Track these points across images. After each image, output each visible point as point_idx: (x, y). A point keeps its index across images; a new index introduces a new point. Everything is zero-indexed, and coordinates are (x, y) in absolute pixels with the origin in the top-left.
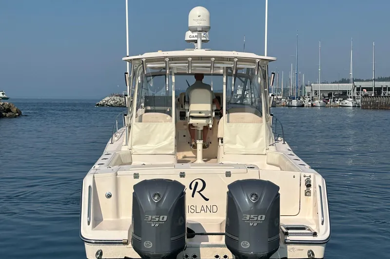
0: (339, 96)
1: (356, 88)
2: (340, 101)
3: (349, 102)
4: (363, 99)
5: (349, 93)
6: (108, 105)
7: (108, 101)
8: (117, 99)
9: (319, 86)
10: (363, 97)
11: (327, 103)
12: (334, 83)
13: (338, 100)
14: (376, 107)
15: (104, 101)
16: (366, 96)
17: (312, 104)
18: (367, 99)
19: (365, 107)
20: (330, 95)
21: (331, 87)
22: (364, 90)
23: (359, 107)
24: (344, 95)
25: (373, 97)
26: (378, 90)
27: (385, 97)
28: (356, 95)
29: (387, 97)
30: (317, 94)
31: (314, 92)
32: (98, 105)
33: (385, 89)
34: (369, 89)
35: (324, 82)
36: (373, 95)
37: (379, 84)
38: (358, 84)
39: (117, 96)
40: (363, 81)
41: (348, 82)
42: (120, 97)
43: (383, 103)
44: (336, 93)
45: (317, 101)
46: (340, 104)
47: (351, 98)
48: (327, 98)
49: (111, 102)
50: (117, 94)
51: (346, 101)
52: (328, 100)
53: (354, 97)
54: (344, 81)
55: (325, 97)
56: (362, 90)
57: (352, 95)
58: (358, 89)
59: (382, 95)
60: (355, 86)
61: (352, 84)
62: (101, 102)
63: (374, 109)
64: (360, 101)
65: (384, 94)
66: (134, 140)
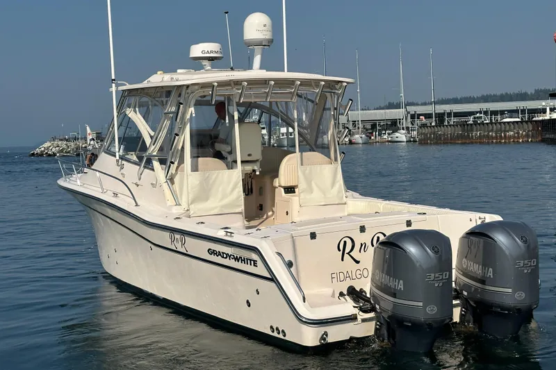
0: (386, 127)
1: (409, 115)
2: (389, 134)
3: (401, 136)
4: (420, 130)
5: (400, 122)
6: (50, 155)
7: (48, 148)
8: (63, 144)
9: (359, 115)
10: (421, 127)
11: (370, 138)
12: (377, 109)
13: (385, 134)
14: (440, 141)
15: (43, 149)
16: (424, 126)
17: (350, 141)
18: (425, 130)
19: (423, 142)
20: (374, 126)
21: (376, 114)
22: (421, 117)
23: (415, 141)
24: (393, 125)
25: (433, 126)
26: (440, 117)
27: (450, 126)
28: (410, 126)
29: (453, 125)
30: (355, 126)
31: (351, 123)
32: (33, 154)
33: (449, 115)
34: (428, 116)
35: (364, 108)
36: (433, 124)
37: (441, 108)
38: (412, 109)
39: (61, 140)
40: (417, 105)
41: (398, 106)
42: (67, 140)
43: (447, 135)
44: (382, 124)
45: (357, 136)
46: (390, 139)
47: (403, 129)
48: (371, 131)
49: (54, 149)
50: (61, 138)
51: (397, 134)
52: (372, 133)
53: (408, 128)
54: (391, 106)
55: (367, 130)
56: (418, 118)
57: (404, 126)
58: (413, 117)
59: (446, 123)
60: (408, 113)
61: (404, 110)
62: (38, 151)
63: (436, 144)
64: (415, 133)
65: (448, 123)
66: (191, 196)
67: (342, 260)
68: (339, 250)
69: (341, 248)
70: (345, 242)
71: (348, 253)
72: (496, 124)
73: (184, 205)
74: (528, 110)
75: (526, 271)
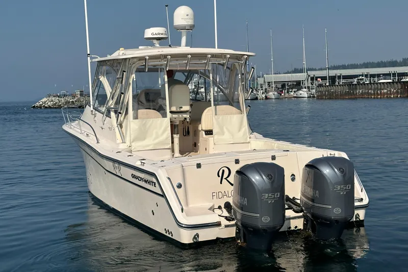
0: (292, 87)
1: (310, 78)
2: (295, 92)
3: (304, 93)
4: (318, 89)
5: (303, 83)
6: (46, 107)
7: (45, 103)
8: (56, 100)
9: (272, 77)
10: (318, 87)
11: (281, 95)
12: (286, 73)
13: (292, 91)
14: (332, 97)
15: (41, 103)
16: (320, 85)
17: (266, 97)
18: (322, 89)
19: (320, 97)
20: (283, 86)
21: (285, 77)
22: (318, 79)
23: (314, 97)
24: (298, 85)
25: (328, 86)
26: (333, 79)
27: (340, 85)
28: (310, 85)
29: (342, 85)
30: (270, 86)
31: (267, 84)
32: (34, 107)
33: (339, 77)
34: (323, 78)
35: (276, 72)
36: (327, 84)
37: (333, 73)
38: (312, 73)
39: (55, 96)
40: (315, 70)
41: (301, 71)
42: (59, 97)
43: (338, 92)
44: (289, 84)
45: (271, 93)
46: (295, 95)
47: (305, 88)
48: (281, 90)
49: (49, 103)
50: (55, 95)
51: (301, 92)
52: (282, 91)
53: (308, 87)
54: (296, 71)
55: (278, 89)
56: (316, 80)
57: (306, 85)
58: (312, 79)
59: (337, 84)
60: (309, 76)
61: (306, 74)
62: (37, 104)
63: (330, 98)
64: (314, 91)
65: (339, 83)
66: (132, 137)
67: (221, 183)
68: (219, 176)
69: (220, 175)
70: (223, 171)
71: (226, 179)
72: (373, 84)
73: (128, 143)
74: (398, 73)
75: (342, 193)
